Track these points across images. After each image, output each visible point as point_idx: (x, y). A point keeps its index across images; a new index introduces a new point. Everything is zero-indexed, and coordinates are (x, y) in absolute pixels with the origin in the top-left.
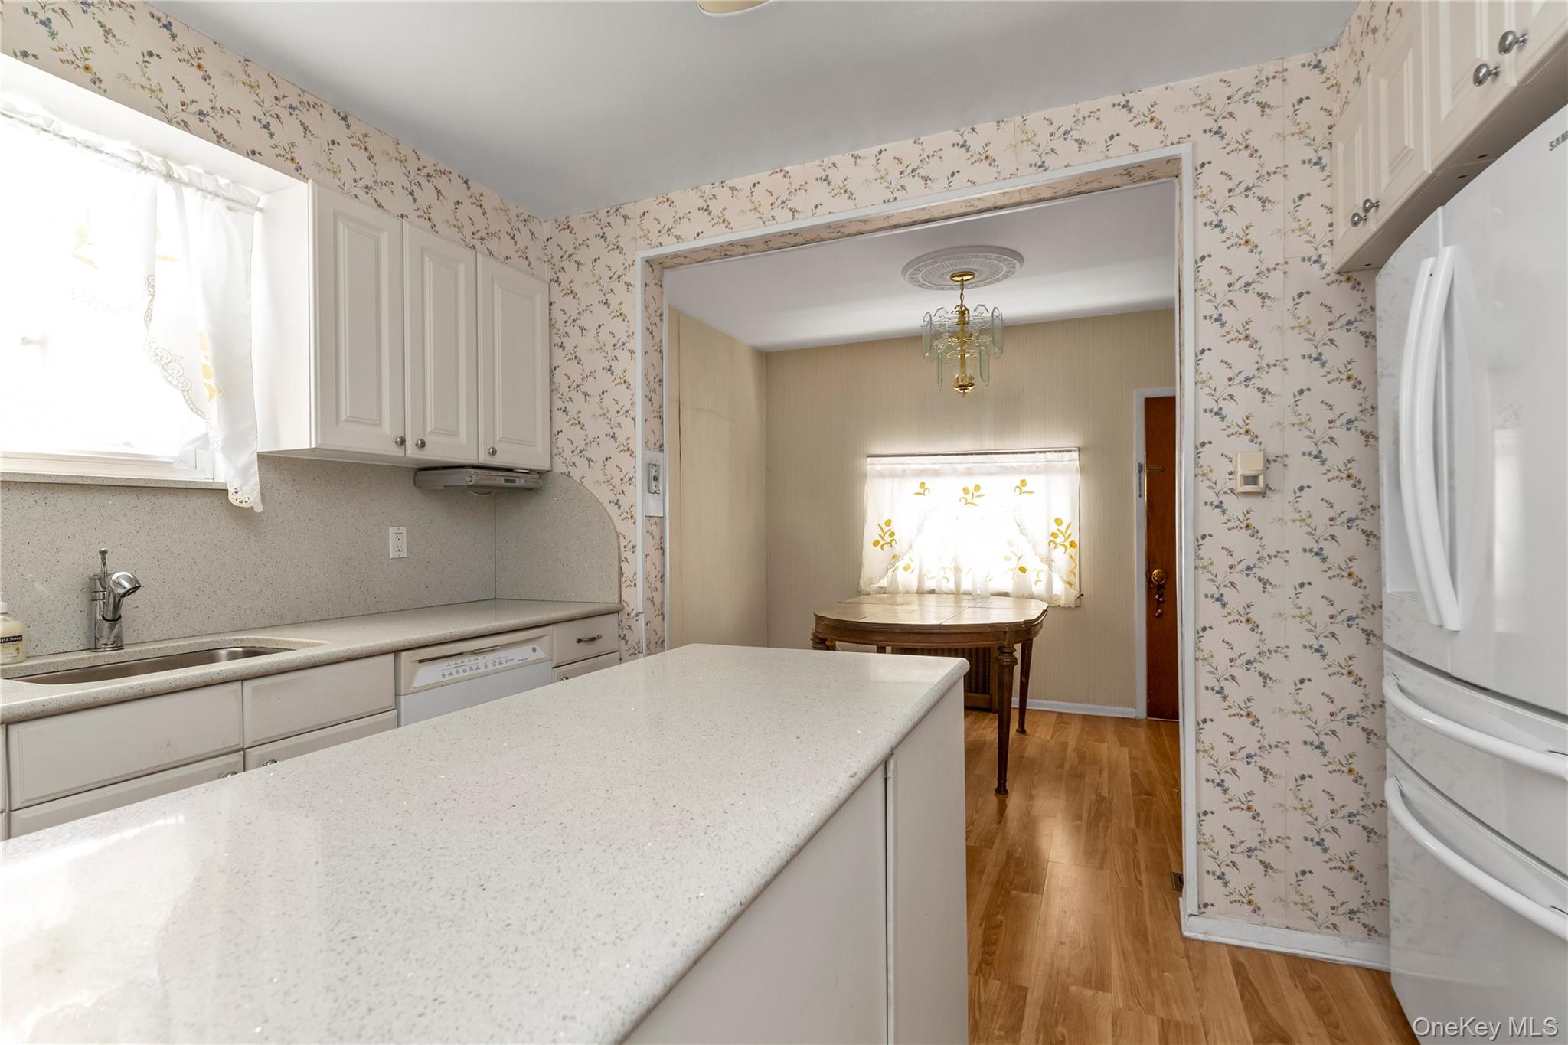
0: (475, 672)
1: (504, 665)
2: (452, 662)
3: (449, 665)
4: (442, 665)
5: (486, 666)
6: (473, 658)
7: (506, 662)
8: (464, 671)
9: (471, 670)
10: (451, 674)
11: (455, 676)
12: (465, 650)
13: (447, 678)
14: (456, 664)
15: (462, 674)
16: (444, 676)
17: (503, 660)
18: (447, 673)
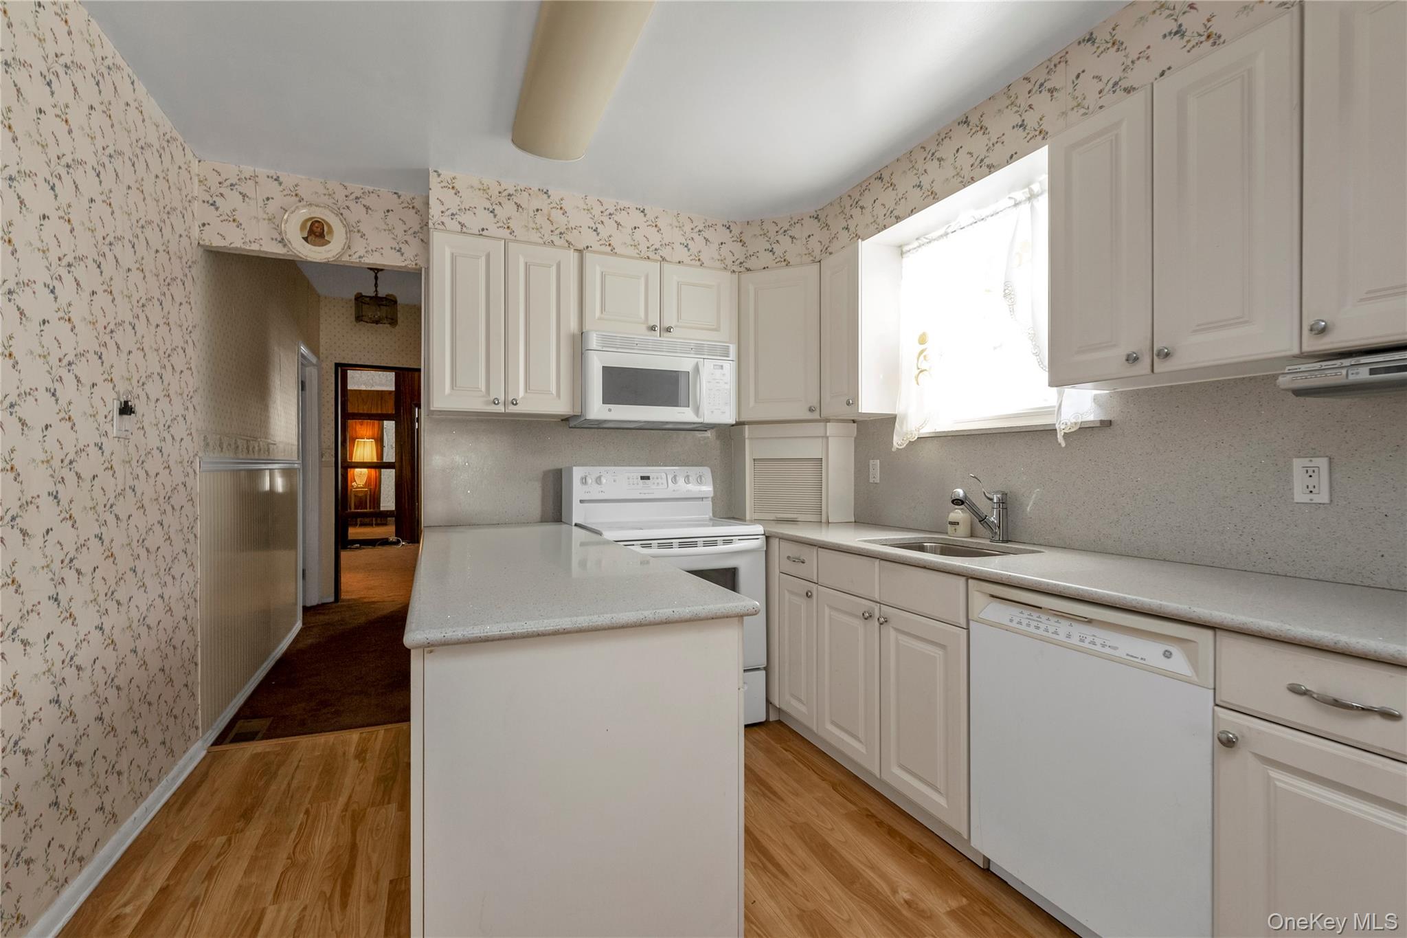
0: (1050, 635)
1: (1098, 648)
2: (1027, 612)
3: (1022, 613)
4: (1014, 611)
5: (1069, 636)
6: (1053, 619)
7: (1103, 646)
8: (1037, 628)
9: (1047, 630)
10: (1020, 623)
11: (1024, 627)
12: (1046, 607)
13: (1014, 624)
14: (1030, 615)
15: (1032, 629)
16: (1011, 621)
17: (1098, 641)
18: (1016, 620)
